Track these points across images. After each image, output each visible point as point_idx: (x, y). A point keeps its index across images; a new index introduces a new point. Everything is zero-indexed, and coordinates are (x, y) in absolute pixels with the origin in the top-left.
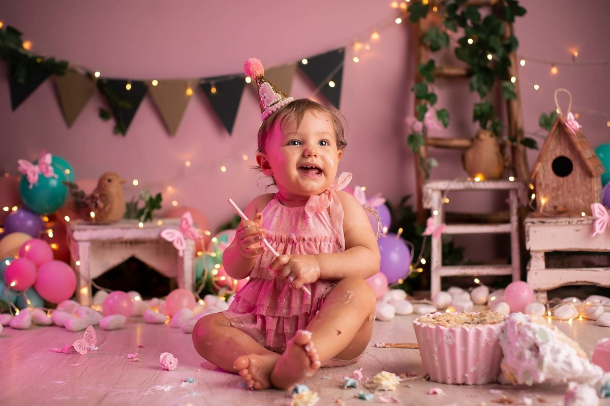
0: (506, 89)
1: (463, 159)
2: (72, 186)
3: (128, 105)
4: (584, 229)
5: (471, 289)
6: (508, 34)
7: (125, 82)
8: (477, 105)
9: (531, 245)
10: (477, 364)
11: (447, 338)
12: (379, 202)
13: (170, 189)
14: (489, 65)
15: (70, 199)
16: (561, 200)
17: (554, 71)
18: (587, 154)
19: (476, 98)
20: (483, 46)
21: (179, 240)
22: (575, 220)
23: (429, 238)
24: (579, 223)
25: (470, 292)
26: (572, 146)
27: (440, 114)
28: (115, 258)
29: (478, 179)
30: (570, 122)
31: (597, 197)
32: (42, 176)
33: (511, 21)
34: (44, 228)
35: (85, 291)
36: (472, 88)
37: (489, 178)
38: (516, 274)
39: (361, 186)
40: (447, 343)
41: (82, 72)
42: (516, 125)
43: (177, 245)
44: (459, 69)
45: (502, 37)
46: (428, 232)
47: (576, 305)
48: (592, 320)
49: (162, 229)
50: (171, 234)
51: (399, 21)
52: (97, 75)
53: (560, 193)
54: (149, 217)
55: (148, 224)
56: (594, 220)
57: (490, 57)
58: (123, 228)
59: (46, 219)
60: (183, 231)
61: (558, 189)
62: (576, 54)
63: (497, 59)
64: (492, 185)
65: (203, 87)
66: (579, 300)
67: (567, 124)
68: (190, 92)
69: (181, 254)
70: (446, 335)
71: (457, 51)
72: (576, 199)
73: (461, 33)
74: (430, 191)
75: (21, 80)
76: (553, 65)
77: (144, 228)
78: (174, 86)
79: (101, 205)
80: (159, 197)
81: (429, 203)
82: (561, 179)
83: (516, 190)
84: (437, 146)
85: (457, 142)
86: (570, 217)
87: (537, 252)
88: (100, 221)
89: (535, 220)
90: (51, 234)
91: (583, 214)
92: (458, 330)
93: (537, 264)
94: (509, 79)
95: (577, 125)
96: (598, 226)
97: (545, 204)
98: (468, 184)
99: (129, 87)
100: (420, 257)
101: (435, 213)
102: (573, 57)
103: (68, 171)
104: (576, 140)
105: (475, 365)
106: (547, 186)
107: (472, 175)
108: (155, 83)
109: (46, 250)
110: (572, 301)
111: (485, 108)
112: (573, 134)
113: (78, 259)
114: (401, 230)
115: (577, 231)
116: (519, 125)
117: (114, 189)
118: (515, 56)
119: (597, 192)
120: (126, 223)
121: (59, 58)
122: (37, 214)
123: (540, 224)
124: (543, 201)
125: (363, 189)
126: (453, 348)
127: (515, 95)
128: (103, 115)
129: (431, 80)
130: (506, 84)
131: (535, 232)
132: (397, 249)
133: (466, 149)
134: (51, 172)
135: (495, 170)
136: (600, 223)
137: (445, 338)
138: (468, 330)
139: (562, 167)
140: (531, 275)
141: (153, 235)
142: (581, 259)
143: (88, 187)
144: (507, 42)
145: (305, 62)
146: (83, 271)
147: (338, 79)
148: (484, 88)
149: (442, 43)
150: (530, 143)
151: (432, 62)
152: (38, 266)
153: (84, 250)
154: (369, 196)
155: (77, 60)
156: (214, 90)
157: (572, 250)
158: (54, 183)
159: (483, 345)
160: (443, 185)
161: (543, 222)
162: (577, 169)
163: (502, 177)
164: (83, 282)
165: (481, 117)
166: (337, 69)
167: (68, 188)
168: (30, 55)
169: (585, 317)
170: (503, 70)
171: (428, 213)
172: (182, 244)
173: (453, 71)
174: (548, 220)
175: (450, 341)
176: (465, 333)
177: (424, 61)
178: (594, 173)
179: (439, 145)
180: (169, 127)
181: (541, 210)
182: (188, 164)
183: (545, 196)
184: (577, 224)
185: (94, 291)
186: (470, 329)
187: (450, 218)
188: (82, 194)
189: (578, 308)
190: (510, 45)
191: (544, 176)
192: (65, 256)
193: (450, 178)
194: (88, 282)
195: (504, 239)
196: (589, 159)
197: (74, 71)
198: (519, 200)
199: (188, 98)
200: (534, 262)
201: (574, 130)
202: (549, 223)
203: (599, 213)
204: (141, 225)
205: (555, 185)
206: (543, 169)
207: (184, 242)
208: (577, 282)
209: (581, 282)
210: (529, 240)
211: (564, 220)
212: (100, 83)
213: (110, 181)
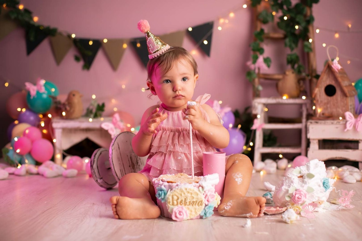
0: (306, 46)
1: (277, 86)
2: (54, 98)
3: (90, 53)
4: (340, 127)
5: (277, 160)
6: (309, 13)
7: (88, 40)
8: (288, 55)
9: (310, 136)
12: (228, 109)
13: (114, 101)
14: (297, 32)
15: (53, 106)
16: (329, 110)
17: (337, 36)
18: (344, 83)
19: (288, 51)
20: (292, 22)
21: (112, 129)
22: (335, 122)
23: (255, 131)
24: (338, 123)
25: (277, 162)
26: (336, 79)
27: (266, 60)
28: (77, 139)
29: (285, 97)
30: (334, 65)
31: (351, 109)
32: (38, 92)
33: (310, 6)
34: (40, 120)
35: (58, 156)
36: (286, 45)
37: (291, 97)
38: (303, 152)
39: (218, 100)
41: (65, 34)
42: (312, 67)
43: (111, 132)
44: (279, 34)
45: (305, 16)
46: (254, 127)
47: (335, 170)
48: (341, 180)
49: (102, 122)
50: (107, 125)
51: (245, 6)
52: (73, 36)
53: (329, 106)
54: (96, 116)
55: (95, 120)
56: (346, 122)
57: (297, 27)
58: (80, 122)
59: (41, 116)
60: (114, 124)
61: (328, 103)
62: (350, 26)
63: (301, 28)
64: (291, 101)
65: (133, 43)
66: (336, 168)
68: (125, 46)
71: (278, 24)
72: (338, 109)
73: (280, 14)
74: (256, 104)
75: (32, 39)
76: (336, 32)
77: (93, 122)
78: (116, 43)
79: (68, 108)
80: (103, 105)
81: (256, 111)
82: (329, 98)
83: (306, 104)
84: (266, 79)
85: (277, 77)
86: (334, 119)
87: (314, 139)
89: (313, 121)
90: (43, 124)
91: (341, 118)
93: (314, 146)
94: (308, 40)
95: (339, 67)
96: (348, 125)
97: (320, 112)
98: (279, 100)
99: (91, 43)
100: (250, 141)
101: (259, 116)
102: (348, 27)
103: (53, 90)
104: (338, 75)
106: (321, 102)
107: (281, 95)
108: (105, 41)
109: (36, 133)
110: (332, 169)
111: (294, 57)
112: (337, 72)
113: (55, 138)
114: (240, 126)
115: (337, 128)
116: (314, 66)
117: (76, 100)
118: (313, 27)
119: (351, 106)
120: (84, 119)
121: (53, 26)
122: (36, 113)
123: (315, 123)
124: (319, 110)
125: (221, 102)
127: (311, 49)
128: (77, 59)
129: (262, 40)
130: (306, 43)
131: (312, 128)
132: (237, 137)
133: (278, 80)
134: (43, 90)
135: (295, 92)
136: (350, 123)
139: (330, 91)
140: (310, 153)
141: (96, 126)
142: (343, 145)
143: (63, 98)
144: (308, 18)
145: (190, 29)
146: (57, 145)
147: (209, 40)
148: (293, 45)
149: (269, 19)
150: (318, 77)
151: (262, 30)
152: (33, 142)
153: (58, 133)
154: (222, 106)
155: (62, 27)
156: (139, 45)
157: (334, 139)
158: (45, 96)
160: (264, 100)
161: (317, 123)
162: (338, 92)
163: (299, 96)
164: (57, 151)
165: (292, 62)
166: (208, 34)
167: (51, 99)
168: (36, 25)
169: (339, 177)
170: (305, 35)
171: (255, 117)
172: (113, 131)
173: (277, 35)
174: (320, 121)
177: (258, 30)
178: (348, 95)
179: (266, 78)
180: (114, 65)
181: (318, 116)
182: (124, 87)
183: (320, 107)
184: (336, 124)
185: (64, 157)
187: (271, 120)
188: (59, 103)
189: (335, 172)
190: (309, 21)
191: (320, 96)
192: (49, 137)
193: (268, 96)
194: (60, 151)
195: (299, 131)
196: (346, 86)
197: (61, 34)
198: (307, 110)
199: (124, 49)
200: (312, 145)
201: (338, 70)
202: (321, 123)
203: (349, 118)
204: (91, 120)
205: (326, 101)
206: (319, 92)
207: (115, 130)
208: (336, 158)
209: (339, 158)
210: (309, 132)
211: (329, 121)
212: (75, 41)
213: (74, 95)
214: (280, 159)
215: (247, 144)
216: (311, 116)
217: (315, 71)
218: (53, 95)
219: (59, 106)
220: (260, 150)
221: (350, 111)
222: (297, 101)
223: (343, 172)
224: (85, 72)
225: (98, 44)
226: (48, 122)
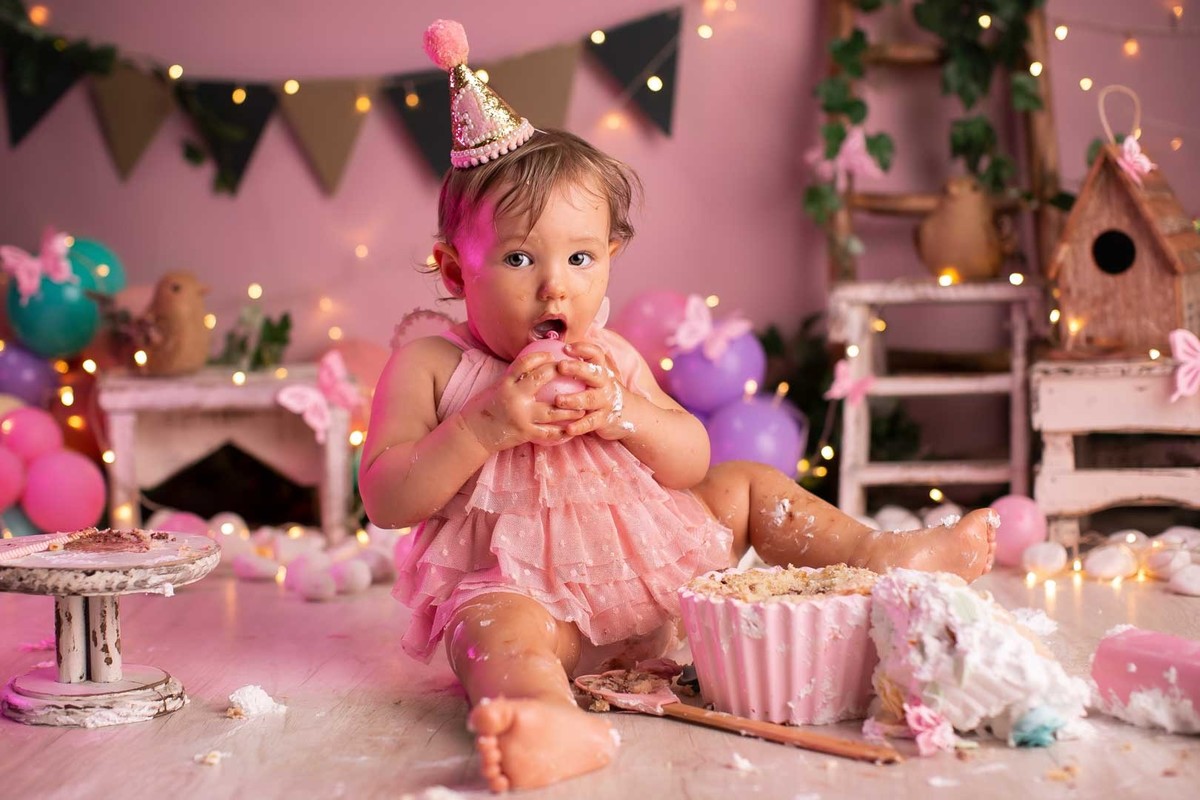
0: (1021, 89)
1: (917, 238)
2: (104, 300)
3: (236, 134)
4: (1155, 386)
5: (923, 511)
7: (231, 87)
8: (956, 123)
9: (1043, 420)
10: (813, 680)
11: (749, 625)
12: (738, 328)
13: (327, 305)
14: (985, 41)
15: (102, 328)
16: (1111, 324)
17: (1132, 48)
18: (1166, 225)
19: (954, 110)
21: (316, 410)
22: (1135, 367)
23: (840, 405)
24: (1145, 372)
25: (921, 519)
26: (1132, 208)
27: (875, 145)
28: (193, 447)
29: (947, 279)
30: (1127, 157)
31: (1191, 318)
32: (46, 281)
34: (57, 382)
35: (125, 513)
36: (945, 87)
37: (969, 277)
38: (1019, 483)
39: (704, 295)
40: (749, 637)
41: (145, 67)
42: (1042, 164)
43: (313, 420)
44: (922, 48)
46: (836, 391)
47: (1137, 547)
48: (1162, 580)
49: (282, 385)
50: (298, 396)
52: (176, 72)
53: (1108, 308)
54: (258, 363)
55: (256, 377)
56: (1176, 367)
57: (985, 21)
58: (201, 386)
59: (61, 367)
60: (326, 390)
61: (1105, 300)
62: (1178, 11)
63: (1000, 24)
64: (972, 293)
65: (391, 94)
66: (1142, 537)
67: (1121, 162)
68: (363, 104)
69: (320, 437)
70: (746, 620)
71: (917, 11)
72: (1144, 321)
74: (843, 307)
75: (27, 86)
76: (1128, 36)
77: (246, 385)
78: (331, 94)
79: (156, 336)
80: (286, 322)
81: (840, 329)
82: (1111, 280)
83: (1023, 303)
84: (876, 212)
85: (916, 203)
86: (1128, 358)
87: (1057, 434)
88: (157, 371)
89: (1052, 367)
90: (67, 397)
91: (1155, 354)
92: (772, 609)
93: (1058, 459)
94: (1026, 68)
95: (1146, 164)
96: (1182, 379)
97: (1079, 333)
98: (925, 291)
99: (239, 96)
100: (822, 441)
101: (852, 351)
102: (1172, 17)
103: (103, 270)
104: (1141, 195)
105: (810, 683)
106: (1081, 294)
107: (933, 271)
108: (292, 87)
109: (42, 430)
110: (1124, 541)
111: (976, 131)
112: (1136, 184)
113: (109, 447)
114: (783, 388)
115: (1141, 389)
116: (1051, 162)
117: (184, 305)
118: (1043, 18)
119: (1190, 306)
120: (213, 375)
121: (98, 38)
122: (41, 356)
123: (1063, 375)
124: (1074, 326)
125: (713, 301)
126: (761, 645)
127: (1037, 101)
128: (192, 155)
129: (859, 72)
130: (1020, 78)
131: (1051, 391)
132: (774, 427)
133: (923, 215)
134: (66, 270)
135: (982, 261)
136: (1188, 373)
137: (744, 626)
138: (792, 607)
139: (1113, 253)
140: (1043, 484)
141: (261, 398)
142: (1162, 449)
143: (136, 301)
145: (598, 38)
146: (120, 473)
147: (669, 74)
148: (974, 88)
150: (1066, 202)
151: (859, 36)
152: (28, 463)
153: (121, 429)
155: (133, 43)
156: (412, 100)
157: (1130, 431)
158: (73, 294)
159: (825, 639)
160: (869, 292)
161: (1067, 371)
162: (1144, 258)
163: (998, 276)
164: (120, 495)
165: (967, 148)
166: (665, 53)
167: (96, 305)
168: (39, 35)
169: (1151, 573)
170: (1013, 49)
171: (840, 351)
172: (322, 416)
173: (911, 53)
174: (1078, 367)
175: (755, 632)
176: (786, 615)
177: (845, 33)
178: (1179, 266)
179: (877, 206)
180: (325, 176)
181: (1069, 346)
182: (362, 252)
183: (1077, 315)
184: (1139, 375)
185: (145, 515)
186: (798, 605)
187: (896, 360)
188: (125, 317)
189: (1137, 554)
191: (1076, 272)
192: (90, 444)
193: (886, 277)
194: (130, 495)
195: (1003, 401)
196: (1172, 235)
197: (129, 66)
198: (1030, 324)
199: (362, 117)
200: (1049, 455)
201: (1139, 174)
202: (1081, 373)
203: (1187, 353)
204: (239, 378)
205: (1098, 292)
206: (1073, 257)
207: (328, 413)
208: (1140, 499)
209: (1149, 499)
210: (1038, 409)
211: (1112, 366)
212: (181, 89)
213: (176, 289)
214: (934, 505)
215: (811, 451)
216: (1045, 345)
217: (1054, 178)
218: (101, 288)
219: (123, 328)
220: (858, 472)
221: (1187, 324)
222: (993, 292)
223: (1169, 555)
224: (223, 204)
225: (266, 98)
226: (87, 390)
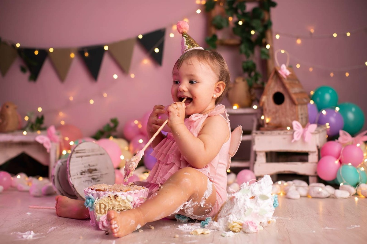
0: (264, 52)
3: (36, 64)
4: (288, 137)
6: (266, 17)
8: (244, 62)
9: (256, 148)
13: (61, 114)
14: (253, 39)
16: (278, 120)
17: (299, 41)
18: (294, 90)
19: (244, 58)
20: (247, 27)
21: (47, 143)
22: (282, 132)
24: (285, 134)
26: (283, 86)
28: (12, 153)
29: (235, 107)
30: (282, 70)
31: (302, 118)
33: (268, 11)
36: (241, 51)
37: (242, 106)
41: (10, 44)
43: (46, 146)
44: (235, 41)
45: (263, 20)
48: (286, 195)
49: (38, 136)
50: (41, 138)
51: (199, 11)
52: (18, 45)
53: (277, 115)
55: (31, 133)
56: (294, 132)
57: (253, 32)
58: (13, 135)
60: (50, 137)
61: (276, 112)
62: (312, 31)
63: (258, 33)
64: (242, 111)
65: (80, 52)
67: (280, 72)
68: (72, 55)
69: (48, 151)
71: (234, 30)
72: (287, 119)
73: (236, 19)
76: (298, 38)
77: (26, 135)
78: (63, 53)
82: (278, 107)
83: (256, 114)
86: (282, 130)
87: (260, 152)
88: (1, 131)
89: (259, 132)
93: (261, 159)
94: (265, 46)
95: (288, 73)
96: (295, 136)
97: (268, 122)
99: (36, 53)
102: (311, 34)
104: (286, 81)
106: (270, 111)
107: (232, 105)
108: (51, 50)
110: (278, 184)
111: (250, 64)
112: (285, 79)
115: (284, 139)
117: (10, 112)
118: (271, 32)
119: (302, 114)
124: (268, 120)
127: (269, 56)
128: (23, 70)
129: (215, 47)
130: (263, 49)
131: (258, 139)
135: (245, 102)
136: (297, 133)
139: (279, 99)
140: (256, 167)
141: (31, 139)
144: (265, 23)
145: (140, 37)
147: (161, 48)
148: (249, 52)
149: (224, 24)
151: (215, 36)
156: (87, 54)
157: (282, 151)
161: (263, 133)
162: (287, 100)
163: (250, 106)
165: (248, 70)
166: (160, 42)
169: (284, 193)
170: (261, 41)
172: (49, 145)
173: (233, 42)
174: (266, 132)
178: (296, 102)
180: (62, 75)
181: (266, 126)
182: (71, 99)
183: (268, 117)
184: (283, 134)
189: (280, 187)
190: (267, 26)
191: (268, 104)
196: (295, 94)
199: (72, 59)
200: (258, 158)
201: (286, 75)
202: (267, 134)
203: (296, 128)
204: (25, 133)
205: (274, 110)
206: (267, 99)
207: (50, 144)
208: (284, 171)
209: (287, 171)
210: (254, 144)
211: (276, 132)
212: (19, 50)
213: (7, 107)
216: (261, 126)
221: (300, 120)
222: (247, 111)
223: (288, 187)
224: (32, 84)
225: (44, 53)
